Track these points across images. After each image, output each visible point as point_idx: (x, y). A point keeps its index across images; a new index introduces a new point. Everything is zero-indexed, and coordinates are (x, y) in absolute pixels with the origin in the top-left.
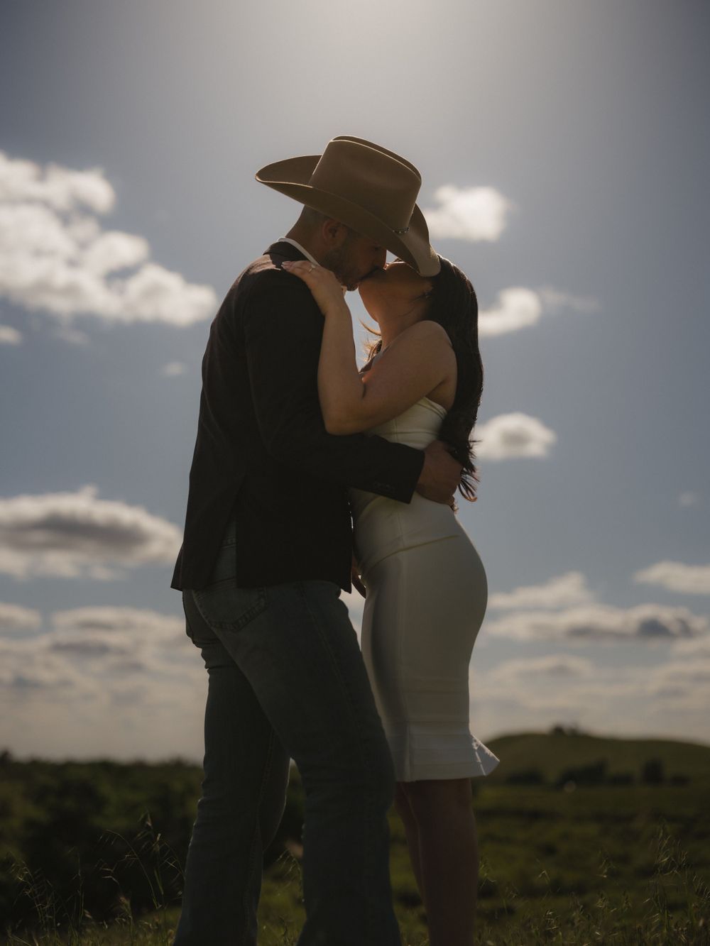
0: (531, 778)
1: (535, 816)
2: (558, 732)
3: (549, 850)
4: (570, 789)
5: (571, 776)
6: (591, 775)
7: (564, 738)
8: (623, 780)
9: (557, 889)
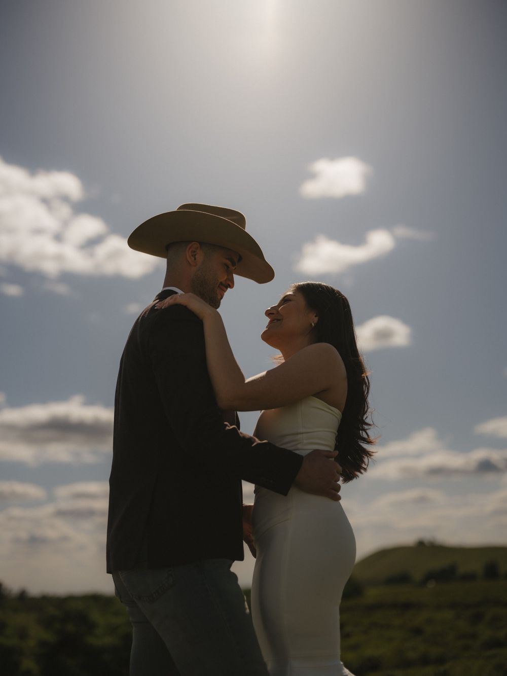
0: (402, 579)
1: (407, 606)
2: (421, 544)
3: (418, 631)
4: (431, 585)
5: (431, 576)
6: (446, 575)
7: (425, 549)
8: (470, 577)
9: (425, 661)
